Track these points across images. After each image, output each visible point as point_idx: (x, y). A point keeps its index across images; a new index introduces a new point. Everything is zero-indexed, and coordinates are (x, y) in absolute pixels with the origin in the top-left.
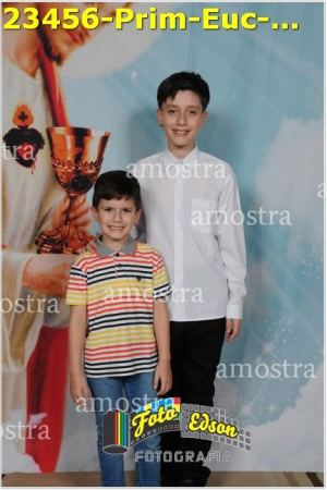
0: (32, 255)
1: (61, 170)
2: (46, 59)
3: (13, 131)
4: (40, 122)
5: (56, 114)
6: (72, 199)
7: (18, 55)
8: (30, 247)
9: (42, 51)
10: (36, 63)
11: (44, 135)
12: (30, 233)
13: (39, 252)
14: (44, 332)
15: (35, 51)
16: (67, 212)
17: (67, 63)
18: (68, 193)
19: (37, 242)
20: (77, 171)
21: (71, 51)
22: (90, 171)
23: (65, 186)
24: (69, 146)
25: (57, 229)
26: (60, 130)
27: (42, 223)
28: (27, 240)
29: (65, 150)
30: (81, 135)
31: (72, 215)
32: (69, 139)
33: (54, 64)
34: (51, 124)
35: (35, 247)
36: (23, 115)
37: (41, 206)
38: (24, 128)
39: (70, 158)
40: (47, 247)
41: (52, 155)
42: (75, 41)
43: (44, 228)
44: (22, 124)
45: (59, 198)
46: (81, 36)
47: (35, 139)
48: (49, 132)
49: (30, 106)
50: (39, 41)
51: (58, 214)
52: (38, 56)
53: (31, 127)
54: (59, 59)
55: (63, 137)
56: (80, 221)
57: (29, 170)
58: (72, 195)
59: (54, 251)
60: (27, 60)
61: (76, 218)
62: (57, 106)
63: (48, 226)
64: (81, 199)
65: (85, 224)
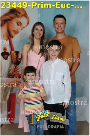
0: (7, 78)
1: (13, 60)
2: (9, 37)
3: (3, 52)
4: (8, 50)
5: (12, 49)
6: (16, 66)
7: (4, 37)
8: (7, 77)
9: (9, 36)
10: (7, 38)
11: (10, 53)
12: (7, 74)
13: (9, 78)
14: (10, 94)
15: (7, 35)
16: (15, 69)
17: (14, 38)
18: (15, 65)
19: (8, 76)
20: (17, 60)
21: (15, 35)
22: (19, 60)
23: (14, 64)
24: (15, 55)
25: (13, 73)
26: (13, 52)
27: (9, 71)
28: (6, 75)
29: (14, 56)
30: (17, 53)
31: (16, 70)
32: (15, 54)
33: (11, 38)
34: (11, 51)
35: (8, 77)
36: (5, 49)
37: (9, 68)
38: (5, 52)
39: (15, 58)
40: (11, 77)
41: (11, 57)
42: (16, 33)
43: (10, 72)
44: (5, 51)
45: (13, 66)
46: (17, 32)
47: (8, 54)
48: (10, 52)
49: (6, 47)
50: (8, 34)
51: (13, 70)
52: (8, 36)
53: (7, 51)
54: (12, 37)
55: (14, 53)
56: (17, 71)
57: (6, 60)
58: (16, 65)
59: (12, 77)
60: (6, 37)
61: (17, 70)
62: (12, 47)
63: (11, 72)
64: (17, 66)
65: (19, 71)
